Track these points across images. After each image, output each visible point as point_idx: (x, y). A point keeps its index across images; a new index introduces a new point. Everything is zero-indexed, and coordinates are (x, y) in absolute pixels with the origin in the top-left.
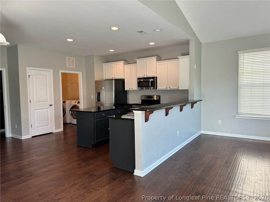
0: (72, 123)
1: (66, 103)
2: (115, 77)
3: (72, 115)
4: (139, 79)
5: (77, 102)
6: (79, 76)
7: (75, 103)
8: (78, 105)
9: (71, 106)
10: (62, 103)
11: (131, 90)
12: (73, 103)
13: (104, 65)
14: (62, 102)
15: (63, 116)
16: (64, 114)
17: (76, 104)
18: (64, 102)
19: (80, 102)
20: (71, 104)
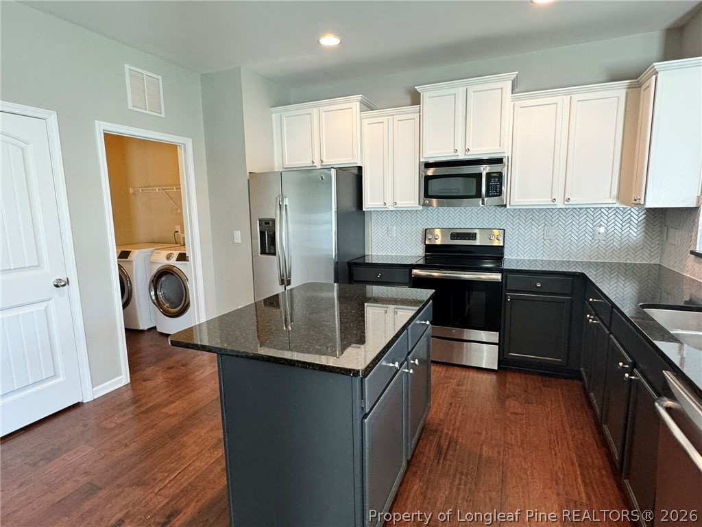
0: (159, 330)
1: (133, 256)
2: (324, 160)
3: (158, 303)
4: (428, 165)
5: (176, 254)
6: (180, 152)
7: (168, 258)
8: (180, 265)
9: (154, 271)
10: (116, 259)
11: (391, 208)
12: (162, 258)
13: (275, 114)
14: (116, 257)
15: (125, 305)
16: (125, 299)
17: (173, 262)
18: (124, 255)
19: (191, 258)
20: (152, 263)
